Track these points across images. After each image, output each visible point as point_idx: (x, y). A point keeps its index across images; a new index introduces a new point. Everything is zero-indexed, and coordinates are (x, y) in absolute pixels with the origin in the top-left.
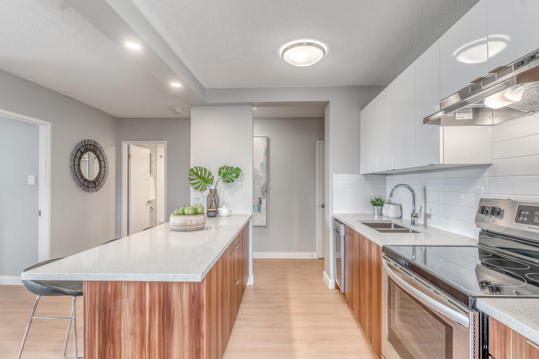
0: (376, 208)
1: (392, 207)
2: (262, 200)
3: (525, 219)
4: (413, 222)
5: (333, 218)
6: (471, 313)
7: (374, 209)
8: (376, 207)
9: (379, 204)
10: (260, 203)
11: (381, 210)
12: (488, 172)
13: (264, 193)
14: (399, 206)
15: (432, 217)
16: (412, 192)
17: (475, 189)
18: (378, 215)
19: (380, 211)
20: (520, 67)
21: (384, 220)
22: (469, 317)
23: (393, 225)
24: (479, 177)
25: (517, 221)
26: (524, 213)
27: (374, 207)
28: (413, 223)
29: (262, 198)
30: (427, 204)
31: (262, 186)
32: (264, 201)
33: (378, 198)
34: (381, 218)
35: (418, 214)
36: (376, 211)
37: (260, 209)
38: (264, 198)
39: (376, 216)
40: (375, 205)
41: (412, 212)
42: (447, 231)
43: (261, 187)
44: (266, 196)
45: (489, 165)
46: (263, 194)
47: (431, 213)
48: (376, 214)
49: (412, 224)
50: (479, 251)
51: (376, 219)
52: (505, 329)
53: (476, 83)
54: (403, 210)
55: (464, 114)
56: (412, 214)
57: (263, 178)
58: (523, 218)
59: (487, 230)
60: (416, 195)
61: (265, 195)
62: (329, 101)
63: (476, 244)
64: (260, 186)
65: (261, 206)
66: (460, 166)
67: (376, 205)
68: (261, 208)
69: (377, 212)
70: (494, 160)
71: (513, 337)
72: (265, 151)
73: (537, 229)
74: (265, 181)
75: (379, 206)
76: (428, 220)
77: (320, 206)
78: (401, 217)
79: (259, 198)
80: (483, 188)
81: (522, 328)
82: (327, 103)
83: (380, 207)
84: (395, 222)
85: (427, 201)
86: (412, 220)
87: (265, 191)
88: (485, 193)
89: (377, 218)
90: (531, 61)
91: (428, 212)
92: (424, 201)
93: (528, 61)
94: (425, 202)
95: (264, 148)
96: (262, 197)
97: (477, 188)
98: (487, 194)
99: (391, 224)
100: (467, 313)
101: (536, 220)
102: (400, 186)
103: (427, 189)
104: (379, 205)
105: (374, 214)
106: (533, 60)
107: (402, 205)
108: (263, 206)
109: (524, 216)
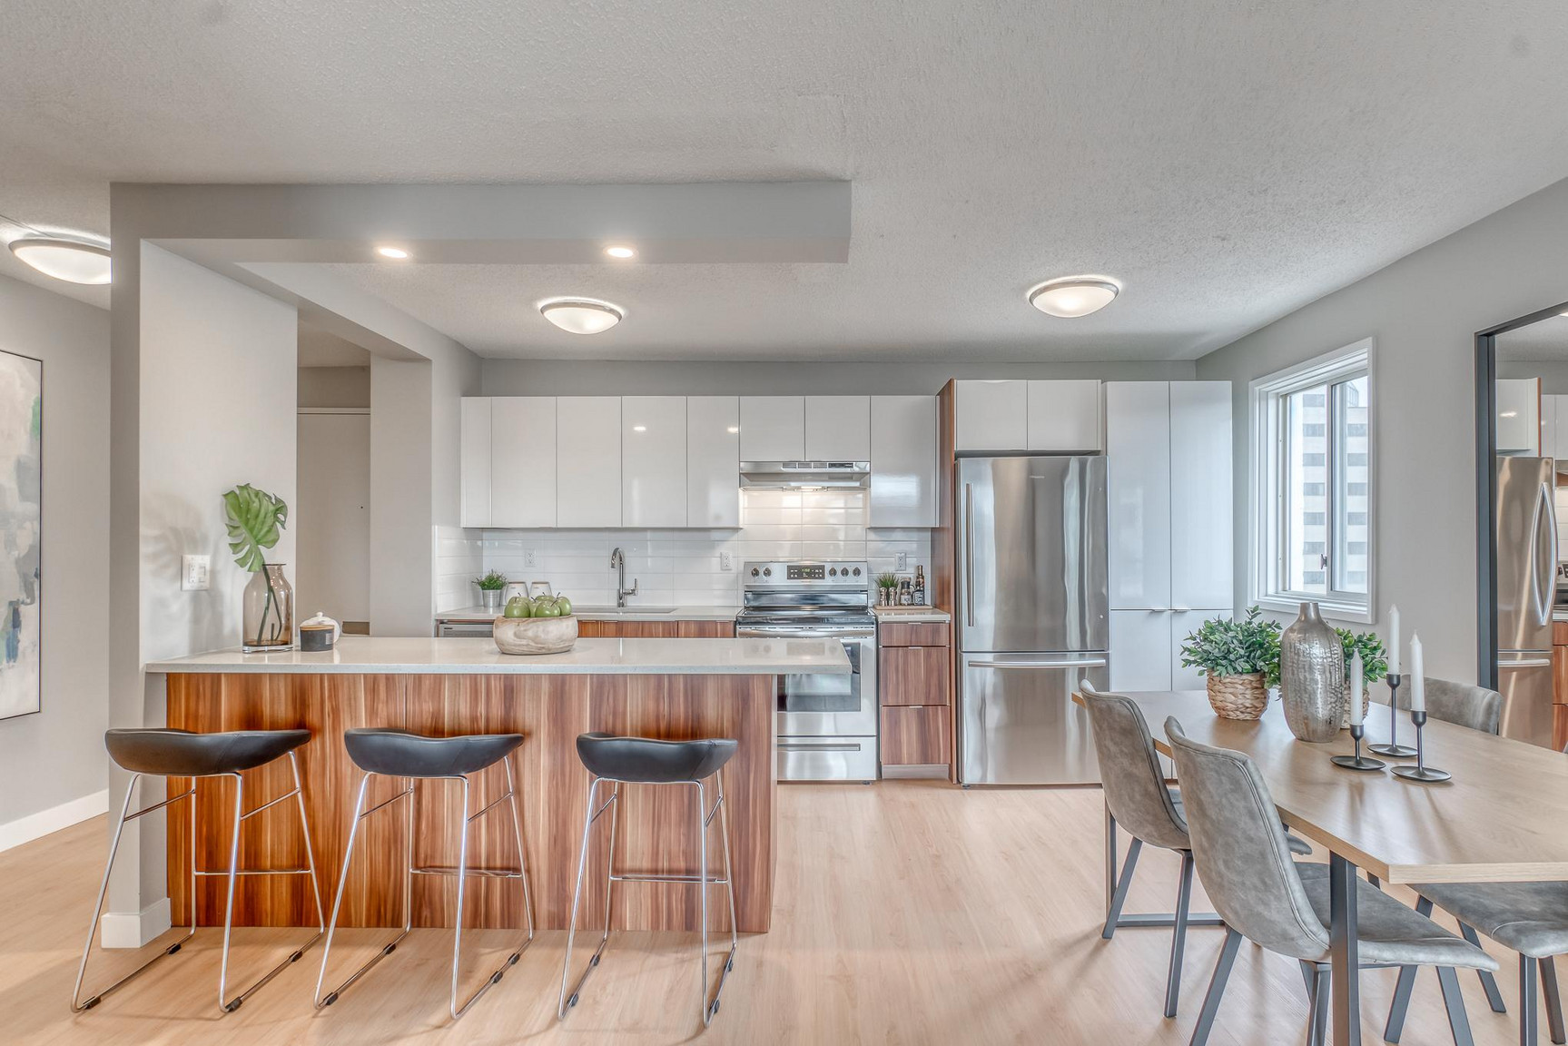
0: (491, 594)
2: (22, 609)
3: (796, 576)
9: (497, 585)
10: (16, 621)
12: (736, 536)
13: (32, 584)
17: (720, 553)
25: (789, 578)
28: (622, 604)
29: (23, 603)
31: (24, 557)
32: (29, 613)
33: (490, 575)
36: (491, 599)
37: (15, 649)
38: (29, 601)
39: (491, 609)
43: (17, 562)
44: (37, 593)
46: (28, 589)
49: (619, 606)
57: (28, 525)
61: (33, 590)
62: (430, 360)
64: (16, 553)
65: (20, 637)
68: (20, 644)
69: (494, 601)
72: (34, 415)
73: (807, 582)
74: (35, 533)
79: (11, 603)
83: (499, 591)
87: (36, 576)
88: (734, 557)
89: (494, 612)
95: (32, 404)
96: (23, 597)
97: (723, 552)
98: (745, 557)
101: (804, 576)
108: (27, 636)
109: (794, 574)
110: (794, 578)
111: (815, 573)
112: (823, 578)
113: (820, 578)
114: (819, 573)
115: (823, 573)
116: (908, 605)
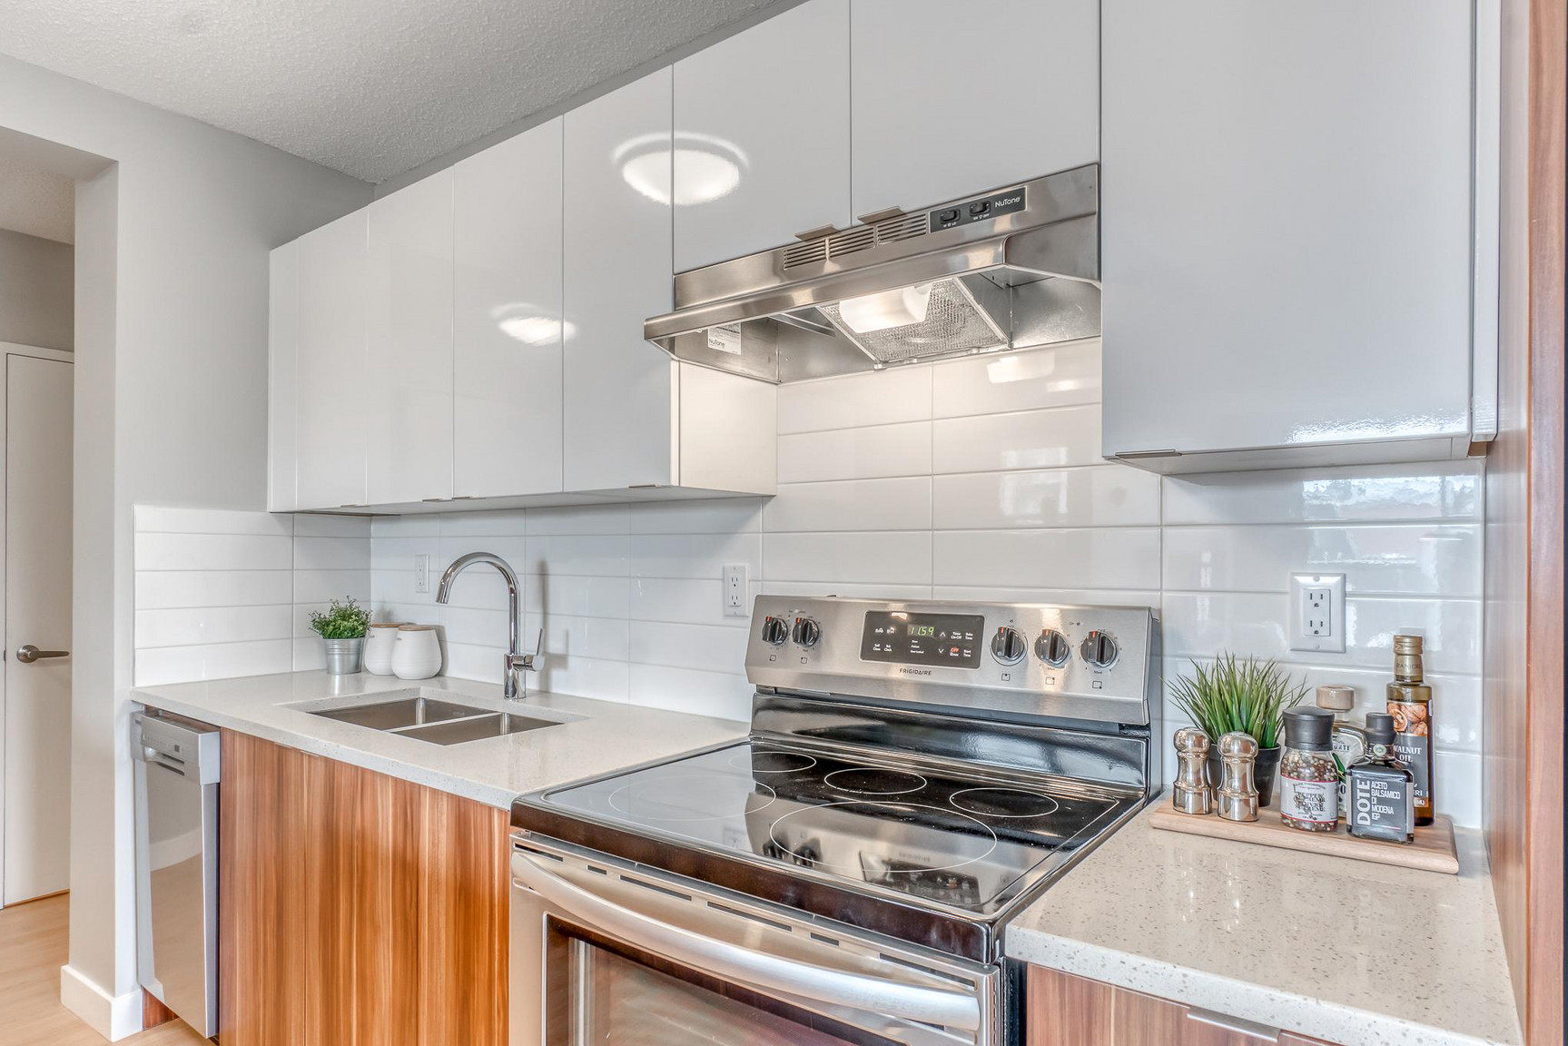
0: (336, 646)
1: (408, 638)
3: (888, 649)
4: (510, 684)
5: (135, 709)
6: (984, 979)
7: (328, 652)
8: (336, 644)
9: (353, 629)
11: (359, 652)
12: (760, 518)
14: (433, 632)
15: (572, 661)
16: (509, 582)
17: (724, 568)
18: (343, 673)
19: (353, 658)
20: (949, 225)
21: (373, 691)
22: (977, 995)
23: (420, 707)
24: (737, 533)
25: (867, 653)
26: (882, 631)
27: (330, 641)
28: (512, 690)
30: (552, 619)
33: (343, 605)
34: (359, 685)
35: (532, 657)
36: (337, 657)
39: (337, 678)
40: (336, 634)
41: (508, 652)
42: (629, 705)
45: (766, 498)
47: (567, 650)
48: (337, 668)
49: (506, 692)
50: (753, 755)
51: (339, 690)
52: (1090, 997)
53: (805, 244)
54: (451, 649)
55: (725, 337)
56: (509, 660)
58: (882, 647)
59: (776, 688)
60: (521, 588)
62: (115, 162)
63: (745, 735)
66: (715, 495)
67: (340, 636)
69: (342, 661)
70: (779, 486)
71: (1116, 1014)
73: (920, 673)
75: (352, 637)
76: (556, 674)
77: (12, 656)
78: (439, 674)
80: (747, 566)
81: (1184, 982)
82: (102, 168)
83: (353, 642)
84: (429, 692)
85: (552, 608)
86: (507, 677)
88: (753, 581)
89: (342, 687)
90: (981, 217)
91: (555, 646)
92: (539, 610)
93: (973, 214)
94: (545, 614)
97: (729, 564)
98: (760, 583)
99: (412, 704)
100: (972, 984)
101: (914, 649)
102: (472, 561)
103: (553, 568)
104: (353, 633)
105: (329, 670)
106: (985, 216)
107: (443, 627)
109: (883, 639)
110: (882, 656)
111: (949, 644)
112: (974, 662)
113: (960, 662)
114: (961, 645)
115: (976, 646)
116: (1319, 829)
